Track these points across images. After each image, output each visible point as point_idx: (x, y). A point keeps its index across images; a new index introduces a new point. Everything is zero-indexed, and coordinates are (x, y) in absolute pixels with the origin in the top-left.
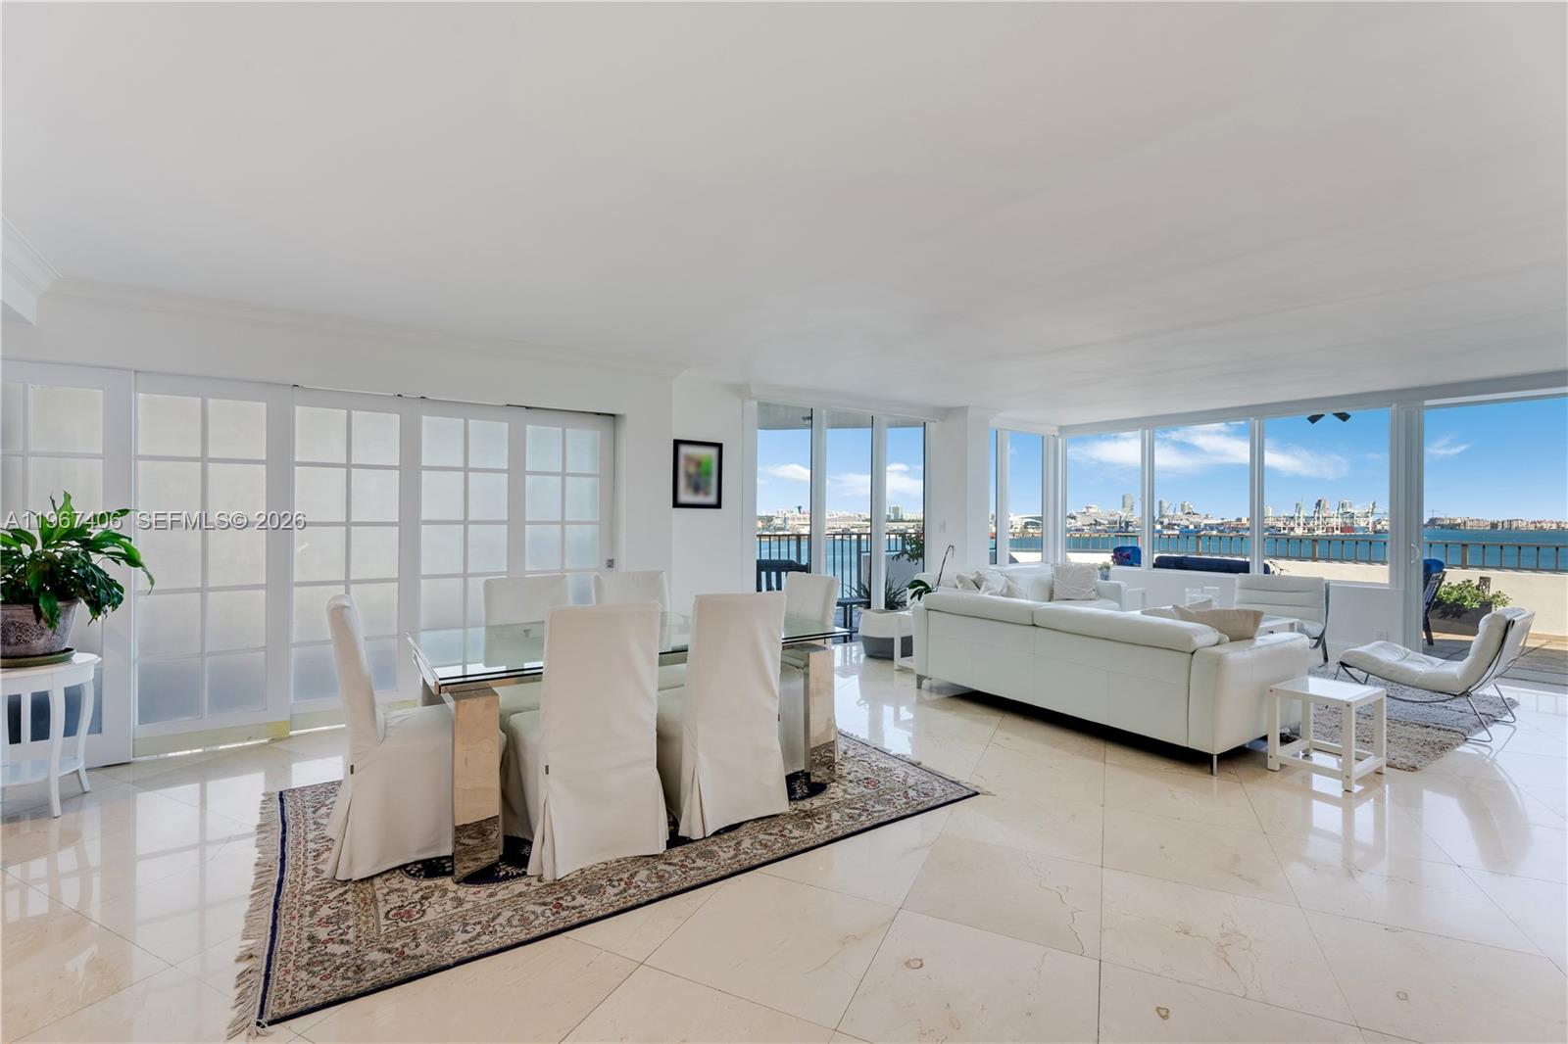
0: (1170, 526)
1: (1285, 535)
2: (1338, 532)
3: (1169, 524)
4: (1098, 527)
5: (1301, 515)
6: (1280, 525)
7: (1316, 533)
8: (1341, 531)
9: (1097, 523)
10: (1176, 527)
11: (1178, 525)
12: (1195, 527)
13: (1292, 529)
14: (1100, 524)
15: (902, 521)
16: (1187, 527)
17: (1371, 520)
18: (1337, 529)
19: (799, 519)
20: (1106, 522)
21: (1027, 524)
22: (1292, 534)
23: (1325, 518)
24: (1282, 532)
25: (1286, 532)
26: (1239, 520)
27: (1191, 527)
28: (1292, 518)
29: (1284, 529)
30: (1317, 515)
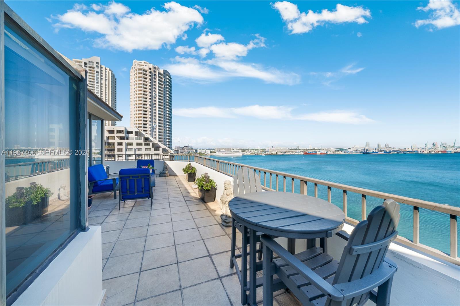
0: (381, 151)
1: (420, 153)
2: (441, 152)
3: (381, 150)
4: (358, 151)
5: (427, 147)
6: (419, 150)
7: (432, 153)
8: (442, 152)
9: (357, 150)
10: (383, 151)
11: (384, 150)
12: (389, 151)
13: (423, 152)
14: (358, 150)
15: (299, 150)
16: (386, 151)
17: (453, 149)
18: (440, 151)
19: (272, 149)
20: (360, 150)
21: (335, 150)
22: (423, 153)
23: (435, 148)
24: (420, 152)
25: (421, 152)
26: (405, 149)
27: (388, 151)
28: (423, 148)
29: (420, 151)
30: (432, 147)
